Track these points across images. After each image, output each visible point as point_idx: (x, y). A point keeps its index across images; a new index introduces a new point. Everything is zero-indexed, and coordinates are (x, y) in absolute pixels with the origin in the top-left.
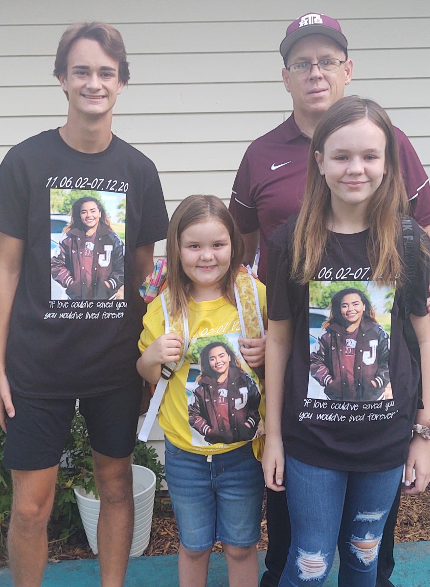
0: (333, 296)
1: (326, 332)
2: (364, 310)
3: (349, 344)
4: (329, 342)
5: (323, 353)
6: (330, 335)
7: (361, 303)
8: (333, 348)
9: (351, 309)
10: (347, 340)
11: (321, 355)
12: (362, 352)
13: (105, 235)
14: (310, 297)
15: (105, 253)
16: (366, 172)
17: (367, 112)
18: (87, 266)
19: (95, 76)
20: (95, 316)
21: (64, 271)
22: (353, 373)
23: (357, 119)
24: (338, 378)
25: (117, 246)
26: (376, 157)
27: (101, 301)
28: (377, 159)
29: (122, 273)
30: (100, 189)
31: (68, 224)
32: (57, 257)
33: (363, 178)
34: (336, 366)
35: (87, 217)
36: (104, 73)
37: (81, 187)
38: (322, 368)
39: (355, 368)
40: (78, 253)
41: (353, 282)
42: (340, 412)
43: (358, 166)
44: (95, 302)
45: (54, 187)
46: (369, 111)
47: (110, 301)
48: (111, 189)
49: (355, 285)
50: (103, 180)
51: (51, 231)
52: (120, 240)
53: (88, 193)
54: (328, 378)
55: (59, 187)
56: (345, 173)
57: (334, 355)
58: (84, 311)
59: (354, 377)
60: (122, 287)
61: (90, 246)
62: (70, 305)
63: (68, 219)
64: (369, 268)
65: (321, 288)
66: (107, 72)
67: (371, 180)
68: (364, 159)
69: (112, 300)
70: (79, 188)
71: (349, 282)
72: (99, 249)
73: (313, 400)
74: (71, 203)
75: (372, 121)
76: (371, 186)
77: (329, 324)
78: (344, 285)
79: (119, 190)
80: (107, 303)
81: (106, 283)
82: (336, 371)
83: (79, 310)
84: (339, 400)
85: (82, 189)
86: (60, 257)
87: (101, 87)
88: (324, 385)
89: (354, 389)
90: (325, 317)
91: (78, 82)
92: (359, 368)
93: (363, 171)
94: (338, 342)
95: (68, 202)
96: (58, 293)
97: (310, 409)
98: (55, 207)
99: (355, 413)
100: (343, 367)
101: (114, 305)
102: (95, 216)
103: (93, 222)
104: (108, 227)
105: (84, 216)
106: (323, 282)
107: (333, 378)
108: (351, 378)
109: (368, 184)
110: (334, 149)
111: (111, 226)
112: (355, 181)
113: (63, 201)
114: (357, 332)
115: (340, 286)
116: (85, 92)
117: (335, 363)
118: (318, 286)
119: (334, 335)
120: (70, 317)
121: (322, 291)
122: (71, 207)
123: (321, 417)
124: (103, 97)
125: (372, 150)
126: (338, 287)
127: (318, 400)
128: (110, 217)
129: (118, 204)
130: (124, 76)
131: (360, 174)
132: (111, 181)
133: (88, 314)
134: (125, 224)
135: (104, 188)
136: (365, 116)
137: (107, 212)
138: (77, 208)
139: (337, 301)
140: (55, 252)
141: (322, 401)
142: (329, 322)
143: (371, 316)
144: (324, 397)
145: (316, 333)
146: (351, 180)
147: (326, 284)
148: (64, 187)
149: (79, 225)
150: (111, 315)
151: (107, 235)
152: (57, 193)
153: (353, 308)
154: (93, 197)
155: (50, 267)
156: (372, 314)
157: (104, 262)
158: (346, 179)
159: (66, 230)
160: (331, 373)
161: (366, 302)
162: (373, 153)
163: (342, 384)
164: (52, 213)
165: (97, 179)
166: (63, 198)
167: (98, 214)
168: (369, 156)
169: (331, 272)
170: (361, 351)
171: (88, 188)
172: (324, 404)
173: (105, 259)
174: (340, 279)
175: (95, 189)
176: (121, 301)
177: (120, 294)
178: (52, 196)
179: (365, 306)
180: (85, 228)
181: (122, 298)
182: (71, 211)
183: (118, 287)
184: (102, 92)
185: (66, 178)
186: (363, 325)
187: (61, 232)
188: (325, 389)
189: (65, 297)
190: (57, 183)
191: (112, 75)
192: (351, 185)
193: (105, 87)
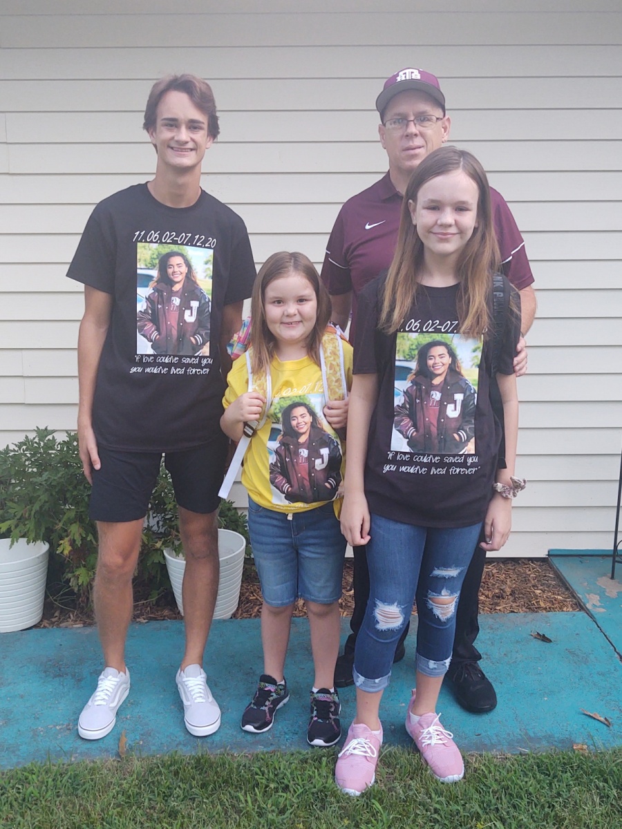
0: (419, 348)
1: (411, 384)
2: (450, 362)
3: (434, 397)
4: (414, 394)
5: (408, 406)
6: (415, 387)
7: (448, 356)
8: (418, 401)
9: (437, 362)
10: (432, 392)
11: (406, 408)
12: (446, 405)
13: (191, 290)
14: (397, 349)
15: (191, 308)
16: (457, 223)
17: (462, 163)
18: (173, 321)
19: (183, 129)
20: (181, 371)
21: (149, 326)
22: (436, 425)
23: (450, 170)
24: (421, 431)
25: (203, 302)
26: (467, 210)
27: (187, 357)
28: (468, 212)
29: (208, 329)
30: (187, 244)
31: (154, 279)
32: (143, 311)
33: (453, 230)
34: (420, 418)
35: (174, 272)
36: (193, 125)
37: (168, 241)
38: (406, 420)
39: (439, 421)
40: (163, 307)
41: (440, 334)
42: (422, 465)
43: (449, 217)
44: (181, 357)
45: (141, 241)
46: (464, 163)
47: (196, 357)
48: (198, 244)
49: (442, 338)
50: (190, 235)
51: (138, 285)
52: (207, 296)
53: (174, 248)
54: (411, 431)
55: (146, 242)
56: (436, 223)
57: (419, 407)
58: (169, 365)
59: (437, 430)
60: (208, 344)
61: (176, 301)
62: (155, 359)
63: (155, 273)
64: (457, 322)
65: (408, 340)
66: (196, 125)
67: (461, 232)
68: (456, 210)
69: (198, 356)
70: (166, 243)
71: (436, 334)
72: (185, 305)
73: (397, 452)
74: (158, 258)
75: (466, 173)
76: (461, 238)
77: (414, 376)
78: (431, 337)
79: (206, 245)
80: (193, 359)
81: (192, 339)
82: (421, 424)
83: (164, 365)
84: (421, 452)
85: (169, 243)
86: (146, 312)
87: (189, 139)
88: (407, 438)
89: (436, 441)
90: (411, 369)
91: (166, 134)
92: (442, 420)
93: (453, 222)
94: (423, 394)
95: (155, 256)
96: (144, 347)
97: (393, 461)
98: (142, 261)
99: (437, 466)
100: (427, 419)
101: (200, 361)
102: (182, 271)
103: (179, 278)
104: (195, 282)
105: (170, 271)
106: (410, 334)
107: (417, 431)
108: (434, 430)
109: (458, 236)
110: (426, 199)
111: (198, 282)
112: (444, 232)
113: (150, 255)
114: (442, 384)
115: (427, 339)
116: (173, 144)
117: (419, 415)
118: (406, 337)
119: (419, 387)
120: (155, 372)
121: (408, 343)
122: (157, 261)
123: (403, 469)
124: (192, 150)
125: (463, 202)
126: (426, 339)
127: (401, 453)
128: (197, 273)
129: (205, 260)
130: (213, 131)
131: (450, 226)
132: (198, 236)
133: (173, 369)
134: (211, 280)
135: (191, 243)
136: (459, 167)
137: (194, 268)
138: (164, 263)
139: (423, 353)
140: (141, 306)
141: (405, 453)
142: (415, 374)
143: (457, 369)
144: (407, 449)
145: (401, 386)
146: (442, 232)
147: (414, 336)
148: (151, 242)
149: (166, 280)
150: (196, 371)
151: (194, 291)
152: (144, 247)
153: (439, 361)
154: (180, 251)
155: (136, 322)
156: (458, 367)
157: (190, 317)
158: (436, 230)
159: (152, 284)
160: (415, 425)
161: (452, 354)
162: (464, 205)
163: (425, 436)
164: (138, 266)
165: (184, 234)
166: (150, 252)
167: (184, 269)
168: (460, 208)
169: (419, 325)
170: (445, 403)
171: (175, 243)
172: (407, 456)
173: (191, 315)
174: (427, 332)
175: (182, 244)
176: (206, 357)
177: (206, 351)
178: (139, 250)
179: (451, 359)
180: (172, 283)
181: (208, 354)
182: (158, 266)
183: (204, 344)
184: (190, 145)
185: (153, 232)
186: (448, 378)
187: (147, 286)
188: (408, 442)
189: (151, 351)
190: (145, 237)
191: (201, 128)
192: (440, 236)
193: (193, 140)
